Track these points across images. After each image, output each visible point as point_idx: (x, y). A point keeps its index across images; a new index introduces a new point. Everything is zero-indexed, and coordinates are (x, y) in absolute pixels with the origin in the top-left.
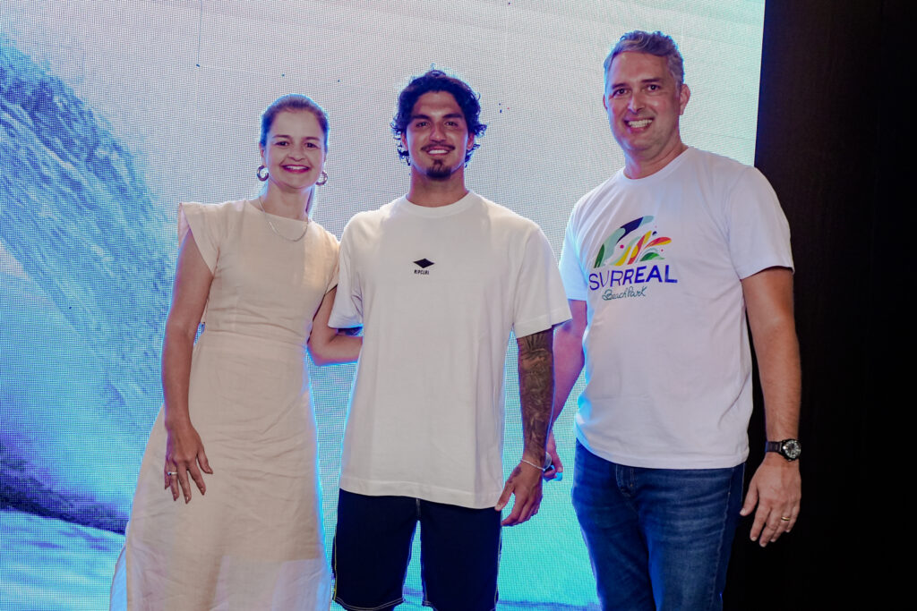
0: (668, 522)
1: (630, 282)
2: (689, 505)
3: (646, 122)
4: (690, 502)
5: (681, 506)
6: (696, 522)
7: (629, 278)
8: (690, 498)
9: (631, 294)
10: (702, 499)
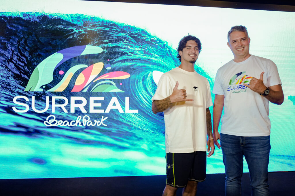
0: (257, 152)
1: (241, 89)
2: (262, 147)
3: (243, 49)
4: (262, 146)
5: (260, 148)
6: (264, 152)
7: (241, 87)
8: (262, 145)
9: (241, 91)
10: (265, 145)
